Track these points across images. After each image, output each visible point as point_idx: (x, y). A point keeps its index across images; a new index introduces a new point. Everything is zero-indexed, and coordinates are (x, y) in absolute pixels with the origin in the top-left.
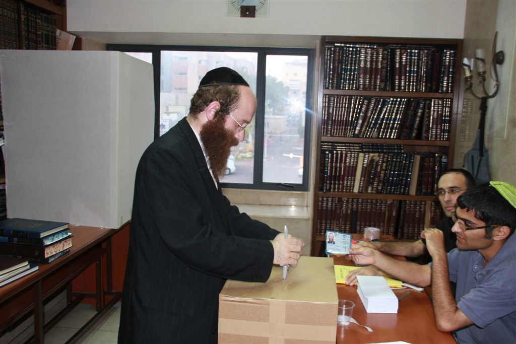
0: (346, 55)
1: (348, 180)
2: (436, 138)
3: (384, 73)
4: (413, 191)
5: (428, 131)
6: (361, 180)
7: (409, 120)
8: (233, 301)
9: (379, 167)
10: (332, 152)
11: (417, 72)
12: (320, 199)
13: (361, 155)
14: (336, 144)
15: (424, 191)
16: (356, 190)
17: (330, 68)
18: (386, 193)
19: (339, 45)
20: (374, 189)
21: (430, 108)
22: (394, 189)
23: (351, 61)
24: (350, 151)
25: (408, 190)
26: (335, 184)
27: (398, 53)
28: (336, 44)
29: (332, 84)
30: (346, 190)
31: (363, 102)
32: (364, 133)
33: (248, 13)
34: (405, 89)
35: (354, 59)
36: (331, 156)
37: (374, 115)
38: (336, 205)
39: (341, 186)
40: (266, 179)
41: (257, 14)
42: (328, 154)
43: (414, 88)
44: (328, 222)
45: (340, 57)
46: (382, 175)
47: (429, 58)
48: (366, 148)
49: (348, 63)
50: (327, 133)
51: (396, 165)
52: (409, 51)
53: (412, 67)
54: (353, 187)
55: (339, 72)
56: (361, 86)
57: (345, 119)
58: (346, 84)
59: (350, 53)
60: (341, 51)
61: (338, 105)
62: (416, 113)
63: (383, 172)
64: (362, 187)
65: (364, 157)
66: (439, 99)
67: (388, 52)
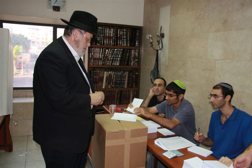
0: (99, 30)
1: (100, 83)
2: (134, 65)
3: (114, 39)
4: (126, 87)
5: (131, 62)
6: (105, 83)
7: (124, 58)
9: (112, 77)
11: (127, 38)
13: (105, 72)
14: (95, 68)
15: (130, 86)
16: (104, 87)
18: (116, 88)
20: (111, 86)
21: (131, 53)
22: (119, 86)
23: (101, 33)
24: (101, 71)
25: (124, 86)
26: (95, 85)
27: (119, 30)
30: (100, 87)
31: (106, 50)
32: (106, 63)
33: (57, 9)
34: (122, 45)
35: (102, 32)
37: (110, 56)
39: (97, 86)
41: (60, 10)
42: (93, 73)
43: (125, 45)
46: (114, 81)
47: (131, 33)
48: (107, 69)
50: (91, 64)
51: (119, 76)
52: (123, 30)
53: (124, 36)
54: (103, 86)
56: (105, 44)
57: (98, 58)
61: (96, 51)
62: (126, 55)
63: (114, 79)
64: (106, 86)
65: (107, 73)
66: (134, 49)
67: (115, 30)
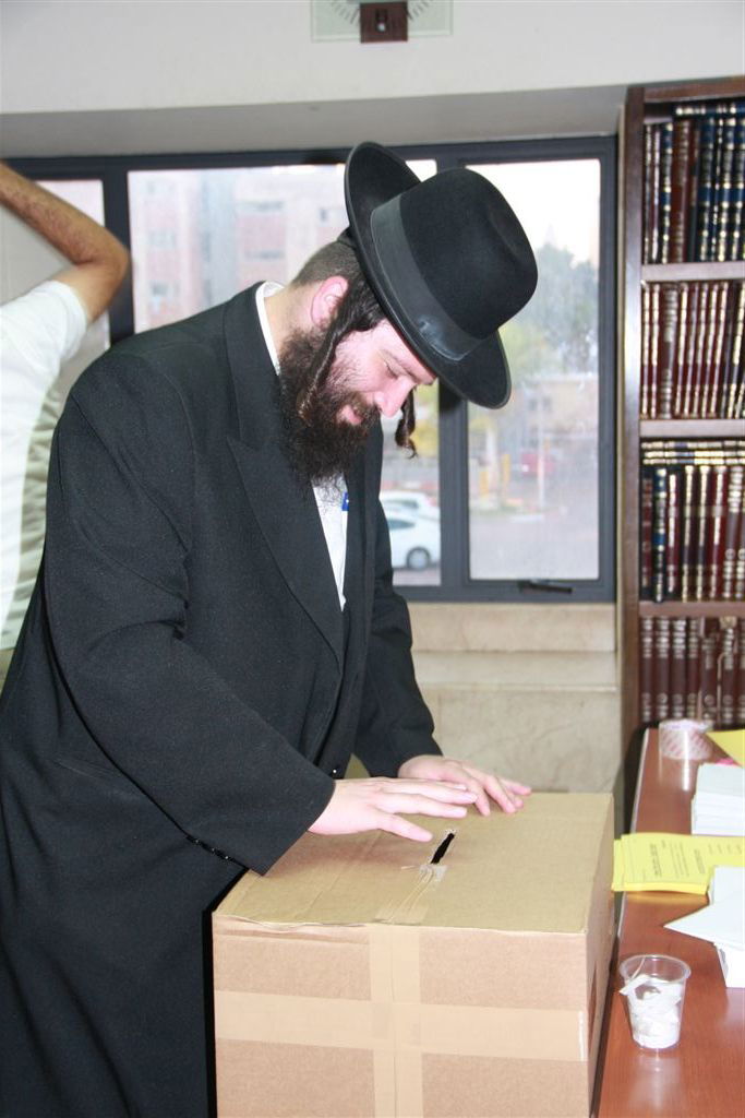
0: (716, 145)
1: (736, 559)
8: (255, 933)
10: (679, 470)
12: (648, 625)
14: (690, 445)
17: (662, 194)
19: (689, 111)
23: (734, 163)
24: (740, 465)
26: (693, 574)
28: (680, 112)
29: (672, 244)
33: (382, 27)
36: (677, 482)
38: (700, 643)
39: (713, 580)
40: (481, 570)
41: (413, 27)
42: (667, 480)
44: (679, 698)
45: (696, 153)
49: (723, 171)
50: (659, 411)
55: (694, 204)
57: (718, 361)
58: (717, 245)
59: (730, 134)
60: (697, 133)
61: (694, 314)
